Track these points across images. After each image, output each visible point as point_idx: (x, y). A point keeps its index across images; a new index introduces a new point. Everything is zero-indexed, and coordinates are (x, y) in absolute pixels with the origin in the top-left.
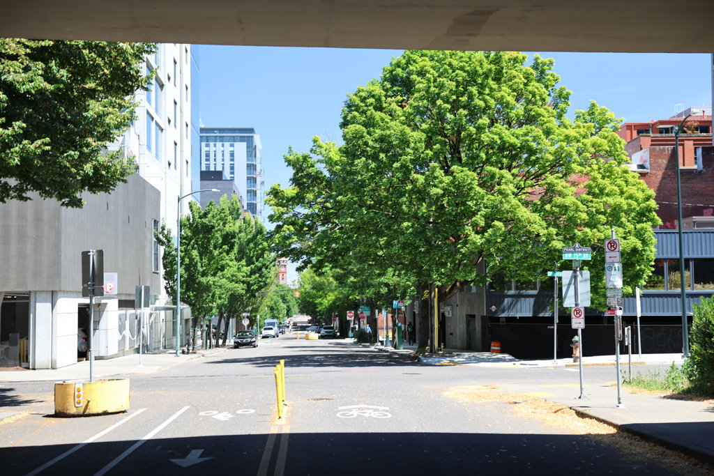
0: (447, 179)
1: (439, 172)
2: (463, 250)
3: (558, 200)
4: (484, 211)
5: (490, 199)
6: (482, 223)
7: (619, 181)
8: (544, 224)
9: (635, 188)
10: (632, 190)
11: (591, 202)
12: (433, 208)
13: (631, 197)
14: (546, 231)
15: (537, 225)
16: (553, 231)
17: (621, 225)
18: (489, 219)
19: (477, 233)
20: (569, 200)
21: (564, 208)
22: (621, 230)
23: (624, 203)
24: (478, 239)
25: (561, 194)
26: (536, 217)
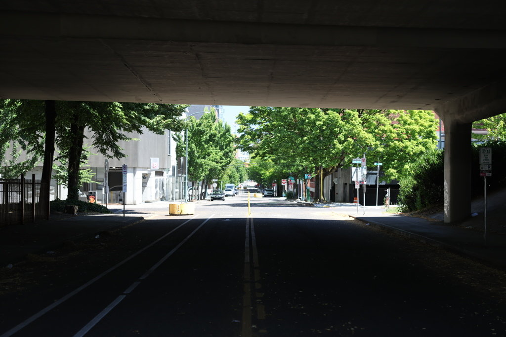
0: (326, 117)
1: (322, 114)
2: (333, 152)
3: (382, 127)
4: (344, 133)
5: (348, 126)
6: (343, 139)
7: (417, 117)
8: (374, 139)
9: (425, 120)
10: (422, 121)
11: (399, 128)
12: (318, 131)
13: (422, 125)
14: (375, 143)
15: (370, 139)
16: (378, 143)
17: (415, 139)
18: (346, 137)
19: (340, 143)
20: (388, 127)
21: (385, 132)
22: (415, 142)
23: (417, 128)
24: (340, 147)
25: (384, 125)
26: (370, 136)
